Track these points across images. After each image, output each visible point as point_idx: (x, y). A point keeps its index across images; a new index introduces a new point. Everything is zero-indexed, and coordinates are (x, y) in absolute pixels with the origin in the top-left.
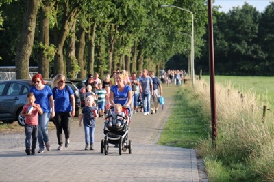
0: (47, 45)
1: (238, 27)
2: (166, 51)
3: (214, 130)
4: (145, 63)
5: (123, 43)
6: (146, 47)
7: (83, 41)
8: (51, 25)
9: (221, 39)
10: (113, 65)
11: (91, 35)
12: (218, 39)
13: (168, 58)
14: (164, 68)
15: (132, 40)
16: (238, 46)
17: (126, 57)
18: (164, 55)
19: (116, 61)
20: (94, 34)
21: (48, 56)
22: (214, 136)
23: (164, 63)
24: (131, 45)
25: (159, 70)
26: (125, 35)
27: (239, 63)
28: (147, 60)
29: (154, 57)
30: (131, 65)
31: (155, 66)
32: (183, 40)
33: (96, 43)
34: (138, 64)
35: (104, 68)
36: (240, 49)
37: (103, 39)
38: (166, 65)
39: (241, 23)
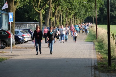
0: (52, 17)
1: (113, 5)
2: (84, 16)
3: (97, 37)
4: (77, 20)
5: (70, 14)
6: (77, 15)
7: (59, 15)
8: (53, 11)
9: (106, 10)
10: (67, 22)
11: (61, 12)
12: (105, 10)
13: (85, 18)
14: (83, 22)
15: (73, 13)
16: (113, 13)
17: (71, 19)
18: (84, 17)
19: (68, 21)
20: (62, 12)
21: (52, 20)
22: (97, 39)
23: (83, 20)
24: (72, 15)
25: (81, 23)
26: (71, 11)
27: (113, 20)
28: (77, 19)
29: (80, 18)
30: (72, 21)
31: (80, 21)
32: (91, 12)
33: (62, 15)
34: (74, 21)
35: (64, 23)
36: (113, 14)
37: (64, 14)
38: (84, 21)
39: (114, 4)
